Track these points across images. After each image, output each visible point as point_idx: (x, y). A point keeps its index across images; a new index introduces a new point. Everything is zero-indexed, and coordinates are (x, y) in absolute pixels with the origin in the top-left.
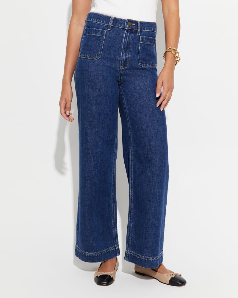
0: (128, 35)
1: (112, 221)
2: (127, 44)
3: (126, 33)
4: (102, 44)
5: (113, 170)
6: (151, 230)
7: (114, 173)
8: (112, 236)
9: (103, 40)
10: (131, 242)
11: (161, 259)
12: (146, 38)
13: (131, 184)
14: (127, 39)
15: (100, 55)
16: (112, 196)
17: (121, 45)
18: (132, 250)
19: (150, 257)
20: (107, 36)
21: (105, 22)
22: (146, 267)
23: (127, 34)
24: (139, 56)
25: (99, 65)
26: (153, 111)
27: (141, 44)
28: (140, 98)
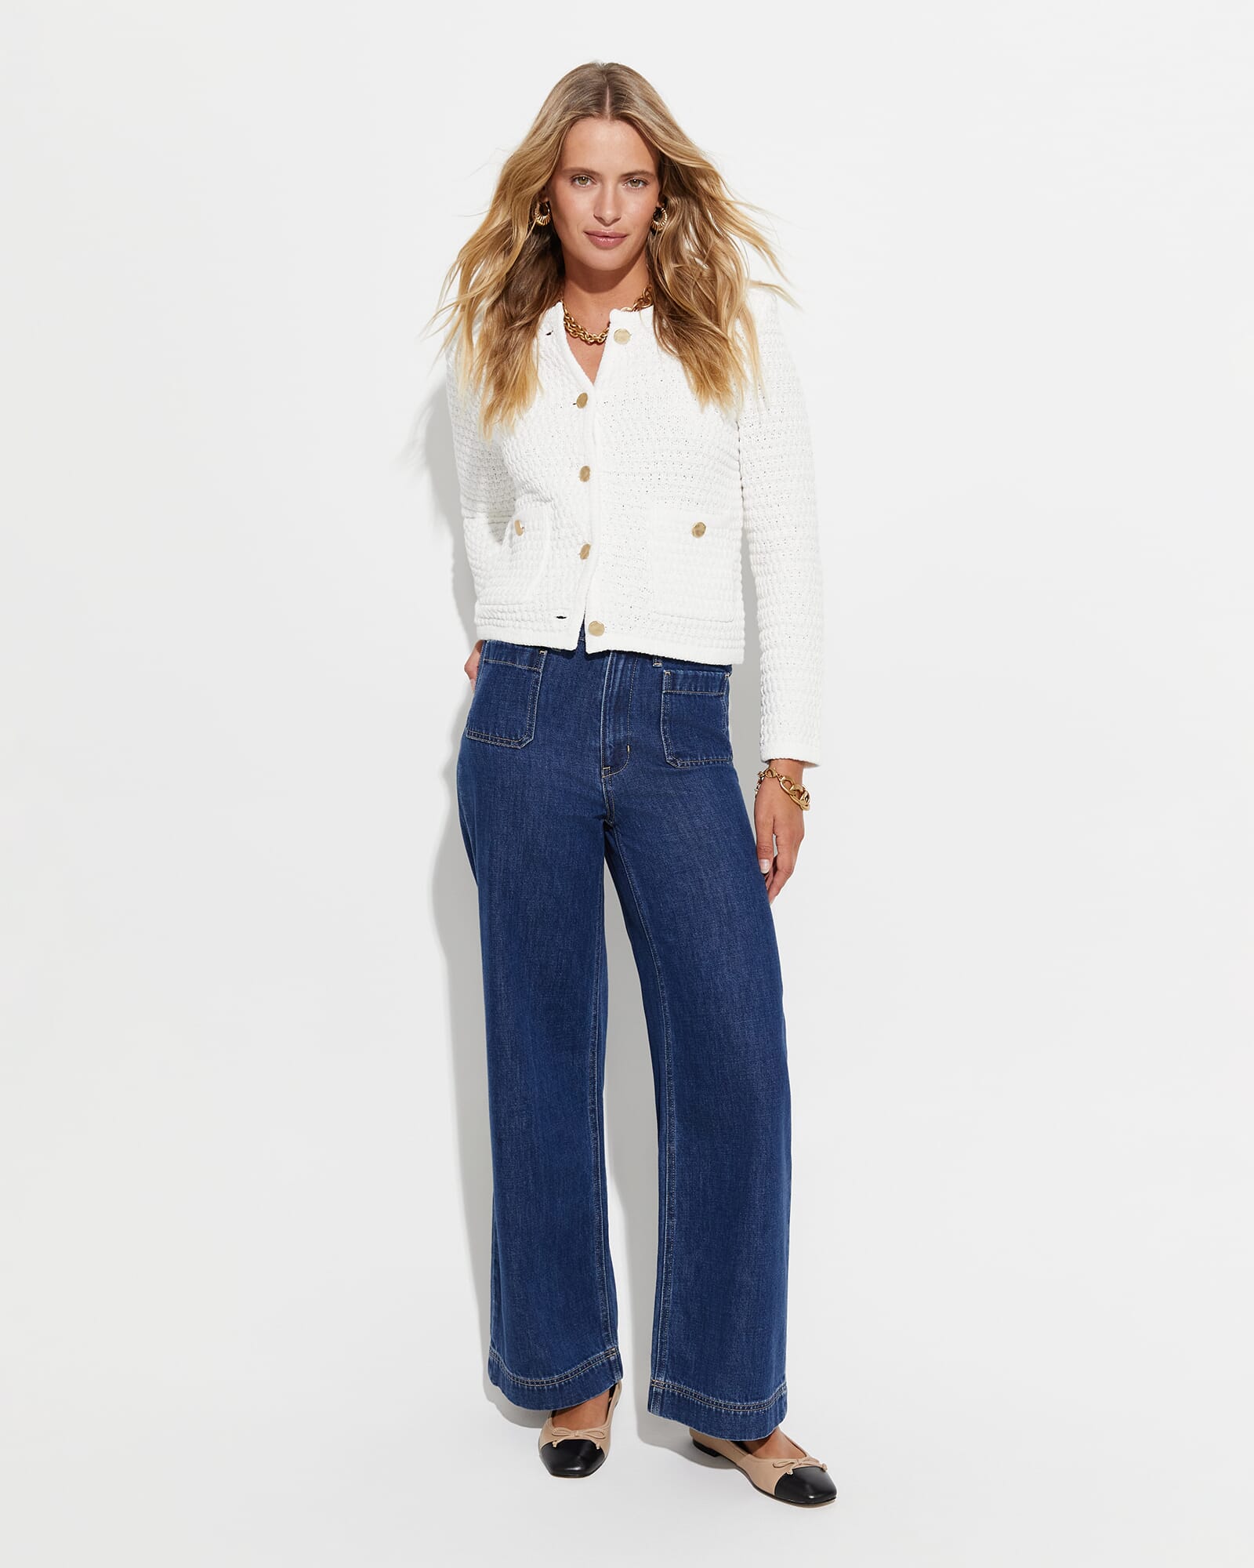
0: (620, 666)
1: (594, 1269)
2: (618, 696)
3: (611, 662)
4: (534, 695)
5: (589, 1101)
7: (593, 1111)
8: (597, 1319)
9: (536, 683)
10: (671, 1352)
11: (781, 1407)
12: (685, 676)
13: (670, 1154)
14: (618, 681)
15: (530, 731)
16: (594, 1189)
17: (595, 699)
18: (674, 1379)
19: (735, 1401)
20: (551, 669)
22: (721, 1436)
23: (617, 664)
24: (665, 733)
25: (529, 766)
26: (729, 913)
27: (668, 697)
28: (684, 872)
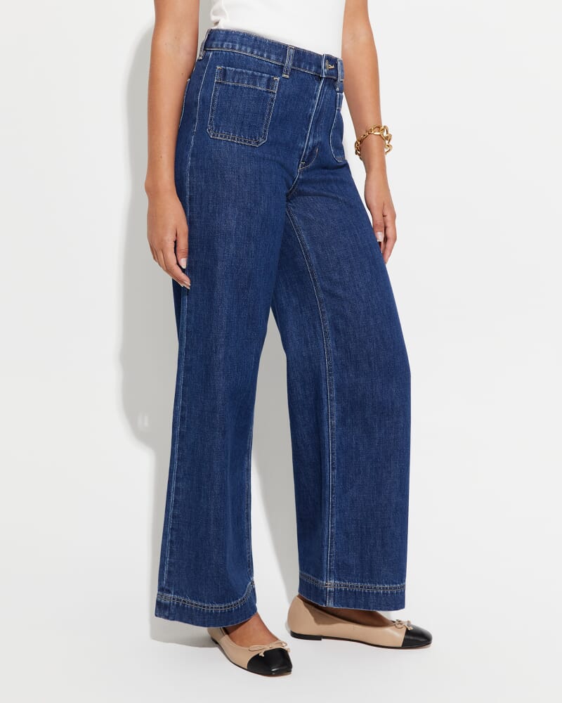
0: (325, 91)
2: (320, 112)
3: (322, 87)
6: (395, 522)
9: (272, 101)
14: (322, 101)
15: (265, 134)
17: (307, 114)
20: (282, 91)
21: (273, 57)
24: (331, 138)
25: (264, 159)
27: (337, 112)
